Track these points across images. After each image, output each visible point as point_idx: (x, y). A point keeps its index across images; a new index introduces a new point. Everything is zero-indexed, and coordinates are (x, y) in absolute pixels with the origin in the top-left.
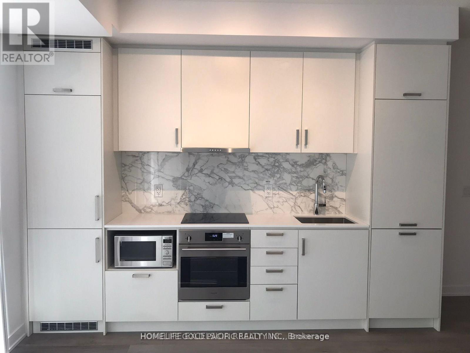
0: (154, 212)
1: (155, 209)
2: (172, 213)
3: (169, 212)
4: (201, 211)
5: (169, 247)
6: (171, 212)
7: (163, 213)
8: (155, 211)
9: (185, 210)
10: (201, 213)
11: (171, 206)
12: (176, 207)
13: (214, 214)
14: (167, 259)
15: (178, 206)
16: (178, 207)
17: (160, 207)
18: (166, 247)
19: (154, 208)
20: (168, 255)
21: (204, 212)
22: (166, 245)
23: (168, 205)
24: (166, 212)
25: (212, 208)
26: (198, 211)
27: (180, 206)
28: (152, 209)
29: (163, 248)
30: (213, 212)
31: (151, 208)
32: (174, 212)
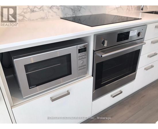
0: (27, 20)
1: (28, 15)
2: (46, 19)
3: (43, 19)
4: (71, 15)
5: (84, 57)
6: (44, 18)
7: (37, 20)
8: (28, 18)
9: (57, 15)
10: (71, 17)
11: (43, 11)
12: (49, 12)
13: (81, 16)
14: (82, 69)
15: (50, 11)
16: (50, 13)
17: (33, 14)
18: (81, 58)
19: (26, 15)
20: (83, 65)
21: (73, 15)
22: (81, 55)
23: (40, 11)
24: (39, 18)
25: (80, 11)
26: (68, 14)
27: (52, 11)
28: (24, 17)
29: (78, 58)
30: (80, 15)
31: (22, 15)
32: (47, 18)
